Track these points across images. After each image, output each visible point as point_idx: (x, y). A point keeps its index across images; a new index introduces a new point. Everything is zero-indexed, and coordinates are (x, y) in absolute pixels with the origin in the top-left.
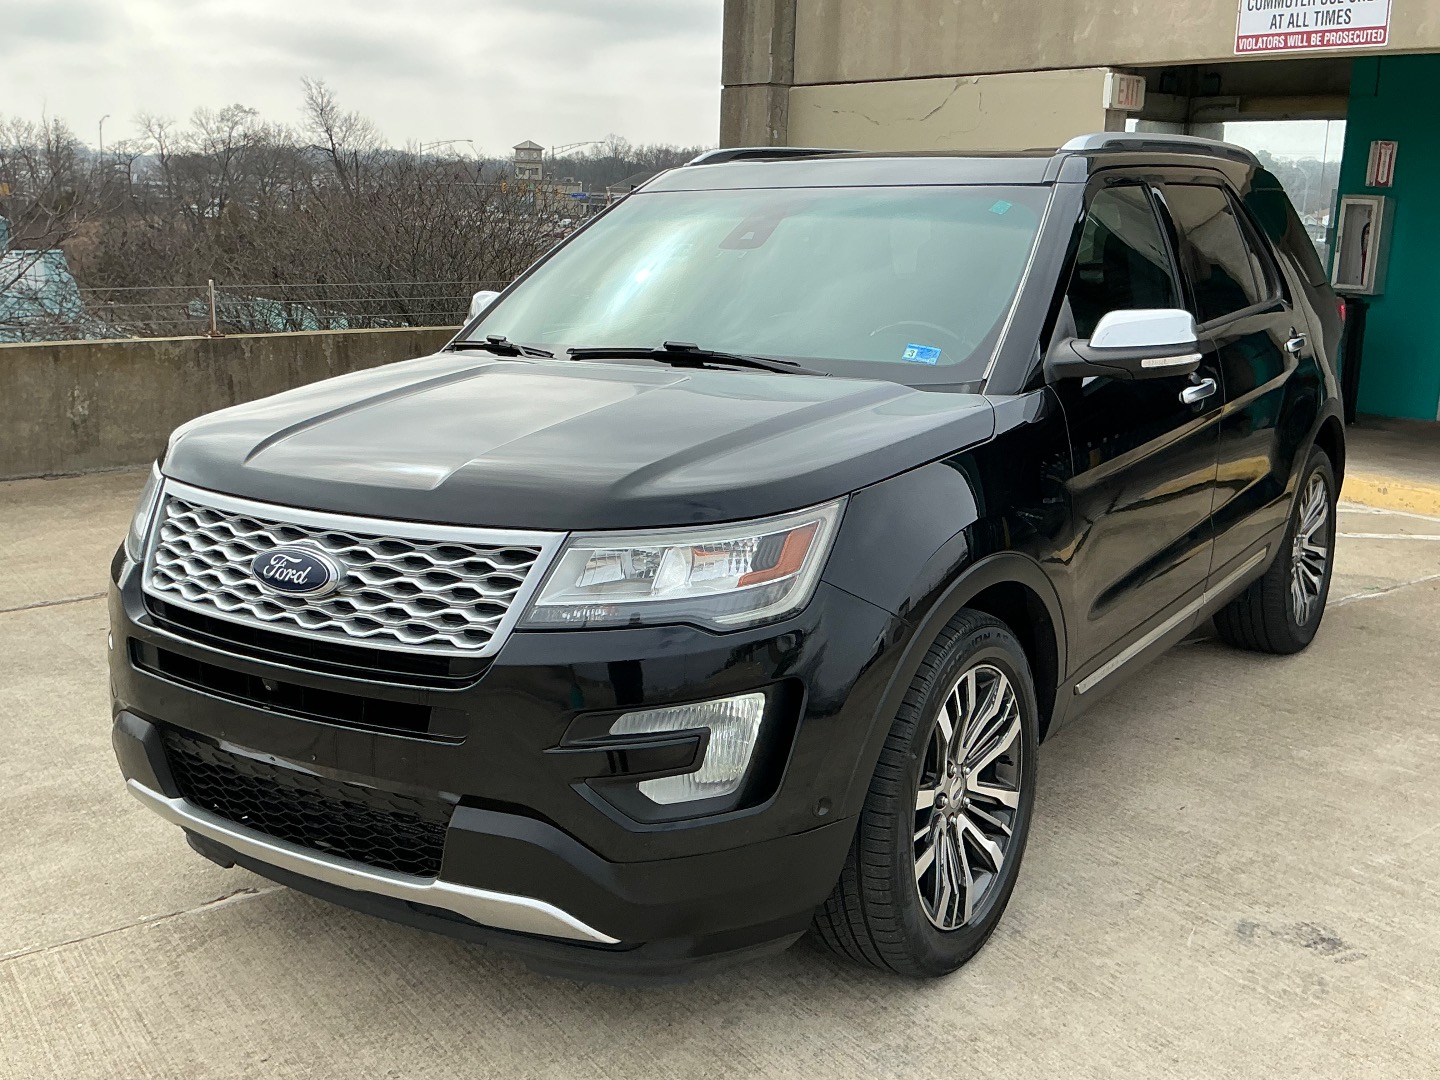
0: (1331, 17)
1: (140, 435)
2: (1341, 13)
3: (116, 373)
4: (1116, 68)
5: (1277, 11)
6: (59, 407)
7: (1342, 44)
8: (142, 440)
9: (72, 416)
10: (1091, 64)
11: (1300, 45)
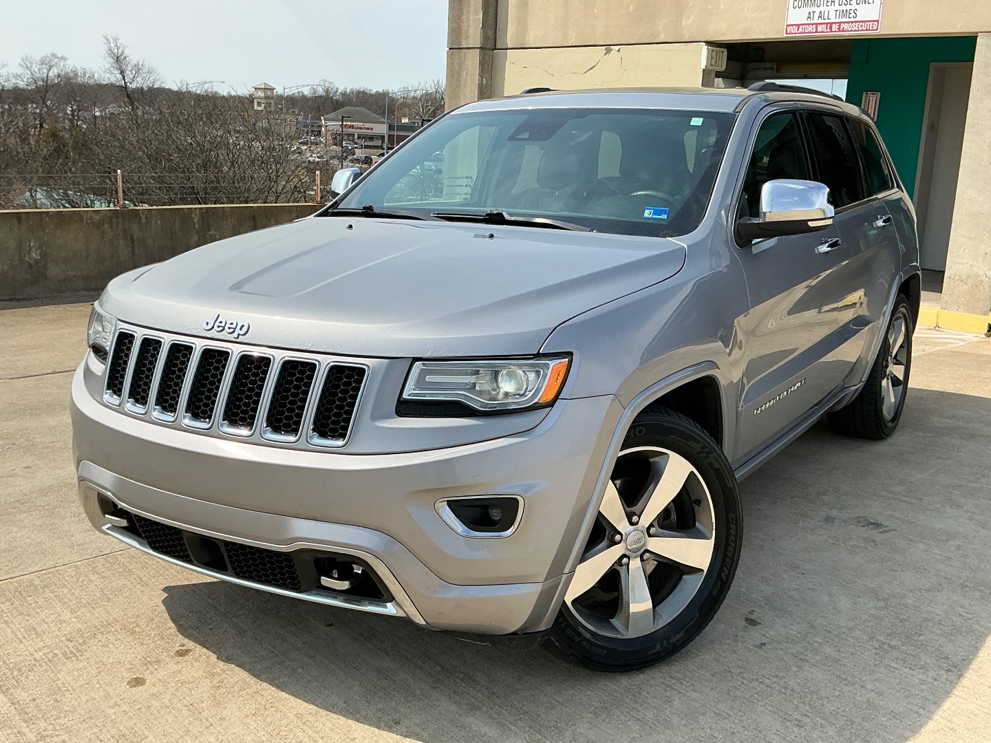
0: (845, 13)
1: (73, 273)
2: (851, 12)
3: (58, 232)
4: (708, 43)
5: (812, 9)
6: (21, 253)
7: (852, 31)
8: (74, 276)
9: (29, 260)
10: (693, 40)
11: (825, 31)
